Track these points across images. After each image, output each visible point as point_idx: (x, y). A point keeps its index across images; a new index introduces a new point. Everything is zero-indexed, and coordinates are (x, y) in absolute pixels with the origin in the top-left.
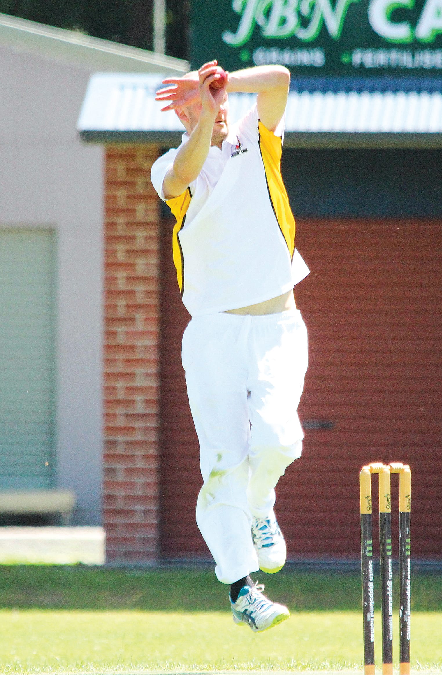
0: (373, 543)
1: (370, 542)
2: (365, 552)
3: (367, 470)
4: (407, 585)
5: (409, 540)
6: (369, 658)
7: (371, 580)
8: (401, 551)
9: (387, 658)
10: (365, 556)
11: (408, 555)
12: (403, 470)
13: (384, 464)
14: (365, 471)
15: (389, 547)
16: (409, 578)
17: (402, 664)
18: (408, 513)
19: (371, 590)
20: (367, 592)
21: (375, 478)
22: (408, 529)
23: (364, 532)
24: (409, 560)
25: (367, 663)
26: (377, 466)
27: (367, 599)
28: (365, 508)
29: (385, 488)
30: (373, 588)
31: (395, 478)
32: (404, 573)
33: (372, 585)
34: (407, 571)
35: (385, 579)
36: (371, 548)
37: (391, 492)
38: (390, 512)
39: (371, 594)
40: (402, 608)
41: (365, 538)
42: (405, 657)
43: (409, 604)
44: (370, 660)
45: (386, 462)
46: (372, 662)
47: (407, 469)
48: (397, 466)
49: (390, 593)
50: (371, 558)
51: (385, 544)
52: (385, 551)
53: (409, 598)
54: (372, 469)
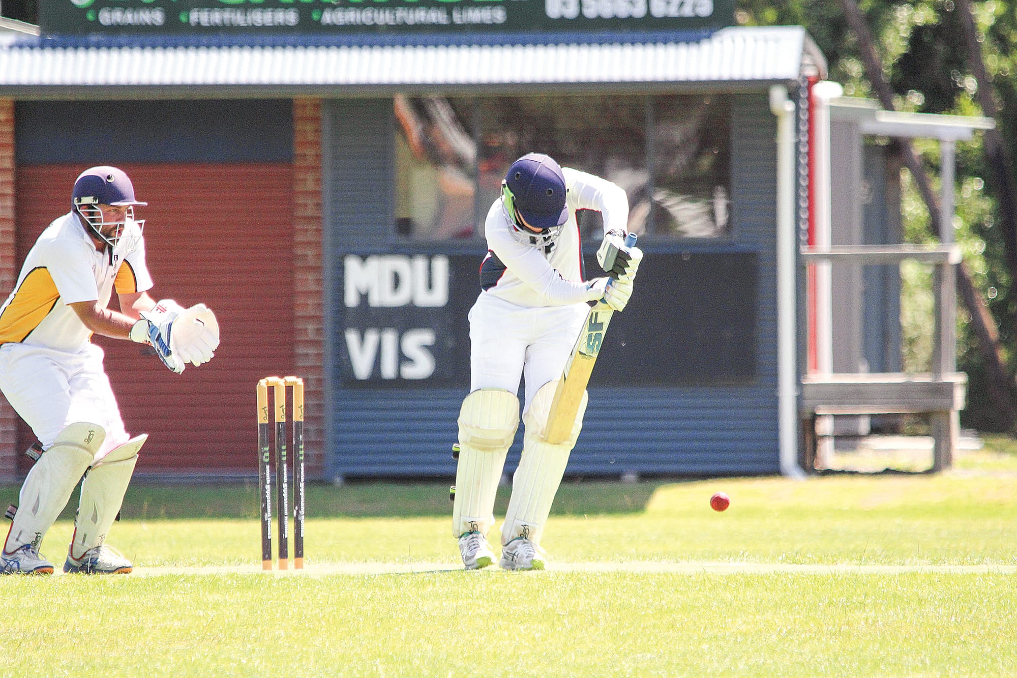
0: (269, 450)
1: (267, 449)
2: (262, 458)
3: (263, 383)
4: (300, 488)
5: (302, 447)
6: (267, 554)
7: (267, 483)
8: (295, 455)
9: (283, 554)
10: (262, 462)
11: (302, 460)
12: (296, 382)
13: (280, 377)
14: (261, 384)
15: (284, 453)
16: (303, 480)
17: (296, 559)
18: (301, 422)
19: (268, 492)
20: (264, 494)
21: (271, 390)
22: (301, 436)
23: (262, 440)
24: (302, 465)
25: (264, 558)
26: (273, 380)
27: (265, 500)
28: (262, 418)
29: (280, 399)
30: (269, 490)
31: (289, 390)
32: (298, 477)
33: (269, 488)
34: (300, 475)
35: (281, 482)
36: (267, 454)
37: (286, 404)
38: (285, 421)
39: (268, 496)
40: (297, 508)
41: (263, 445)
42: (299, 553)
43: (302, 505)
44: (267, 556)
45: (282, 377)
46: (270, 558)
47: (300, 381)
48: (291, 379)
49: (285, 495)
50: (268, 463)
51: (280, 450)
52: (280, 456)
53: (302, 499)
54: (267, 383)
